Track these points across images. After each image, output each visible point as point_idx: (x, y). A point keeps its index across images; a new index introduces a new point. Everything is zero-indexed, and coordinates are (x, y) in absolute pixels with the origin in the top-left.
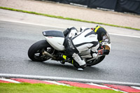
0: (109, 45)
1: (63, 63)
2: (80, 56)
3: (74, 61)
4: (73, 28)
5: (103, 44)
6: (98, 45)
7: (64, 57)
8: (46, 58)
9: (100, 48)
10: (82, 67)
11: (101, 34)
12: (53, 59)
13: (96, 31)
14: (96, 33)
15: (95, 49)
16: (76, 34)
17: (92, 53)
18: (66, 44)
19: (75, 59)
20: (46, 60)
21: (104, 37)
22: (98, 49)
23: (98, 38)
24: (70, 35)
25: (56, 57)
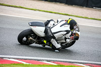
0: (79, 33)
1: (44, 46)
2: (57, 41)
3: (52, 45)
4: (52, 20)
5: (74, 32)
6: (70, 33)
7: (45, 42)
8: (32, 42)
9: (72, 35)
10: (58, 49)
11: (73, 24)
12: (36, 43)
13: (68, 22)
14: (68, 24)
15: (68, 36)
16: (54, 24)
17: (66, 39)
18: (46, 32)
19: (53, 43)
20: (31, 44)
21: (75, 27)
22: (70, 36)
23: (70, 28)
24: (49, 26)
25: (39, 42)
